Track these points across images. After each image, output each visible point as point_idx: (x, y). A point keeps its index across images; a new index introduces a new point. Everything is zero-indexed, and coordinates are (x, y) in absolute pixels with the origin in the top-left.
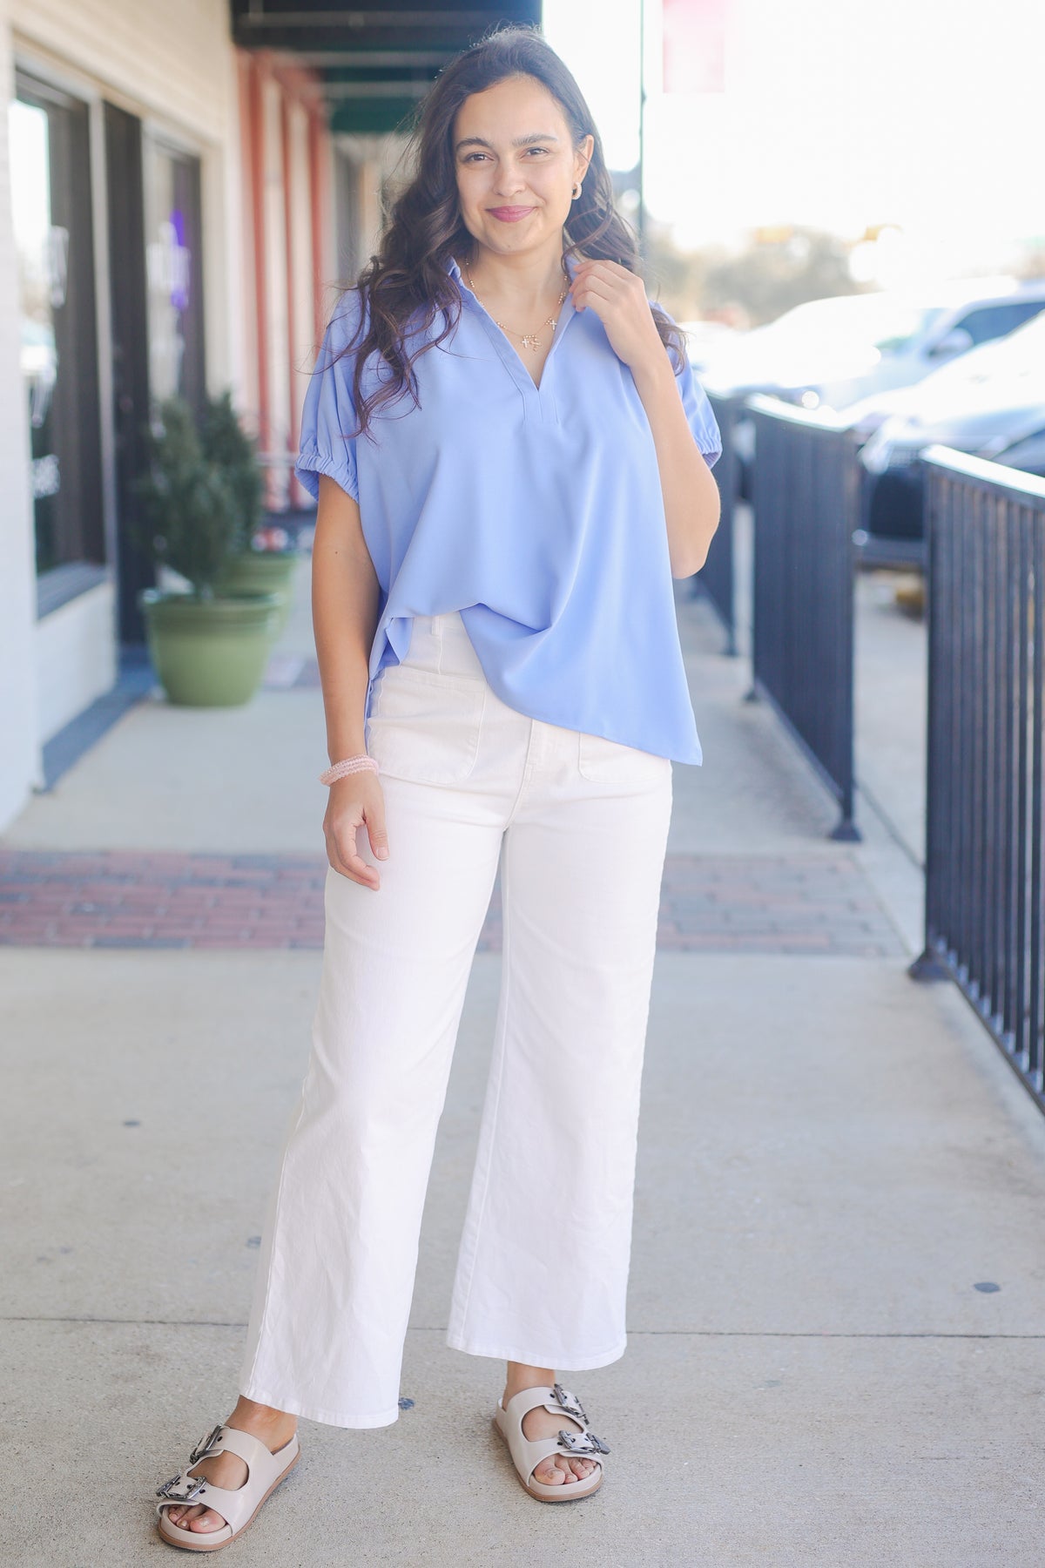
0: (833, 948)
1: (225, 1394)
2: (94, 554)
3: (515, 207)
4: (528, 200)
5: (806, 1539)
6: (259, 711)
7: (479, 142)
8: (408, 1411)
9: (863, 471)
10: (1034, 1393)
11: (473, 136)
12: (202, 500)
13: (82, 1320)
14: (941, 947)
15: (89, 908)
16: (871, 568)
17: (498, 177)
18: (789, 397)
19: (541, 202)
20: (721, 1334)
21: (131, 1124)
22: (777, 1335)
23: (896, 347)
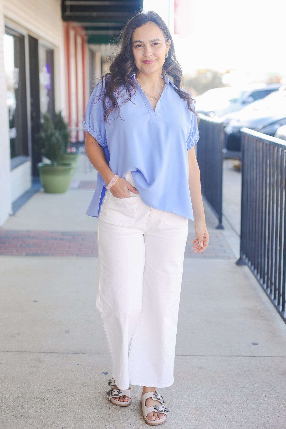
0: (216, 257)
1: (60, 371)
2: (26, 154)
3: (150, 60)
4: (153, 58)
5: (208, 408)
6: (68, 195)
7: (140, 41)
8: (107, 375)
9: (225, 133)
10: (267, 371)
11: (138, 40)
12: (54, 140)
13: (23, 352)
14: (244, 257)
15: (24, 245)
16: (227, 158)
17: (145, 51)
18: (206, 114)
19: (157, 58)
20: (187, 356)
21: (35, 301)
22: (201, 356)
23: (234, 101)
